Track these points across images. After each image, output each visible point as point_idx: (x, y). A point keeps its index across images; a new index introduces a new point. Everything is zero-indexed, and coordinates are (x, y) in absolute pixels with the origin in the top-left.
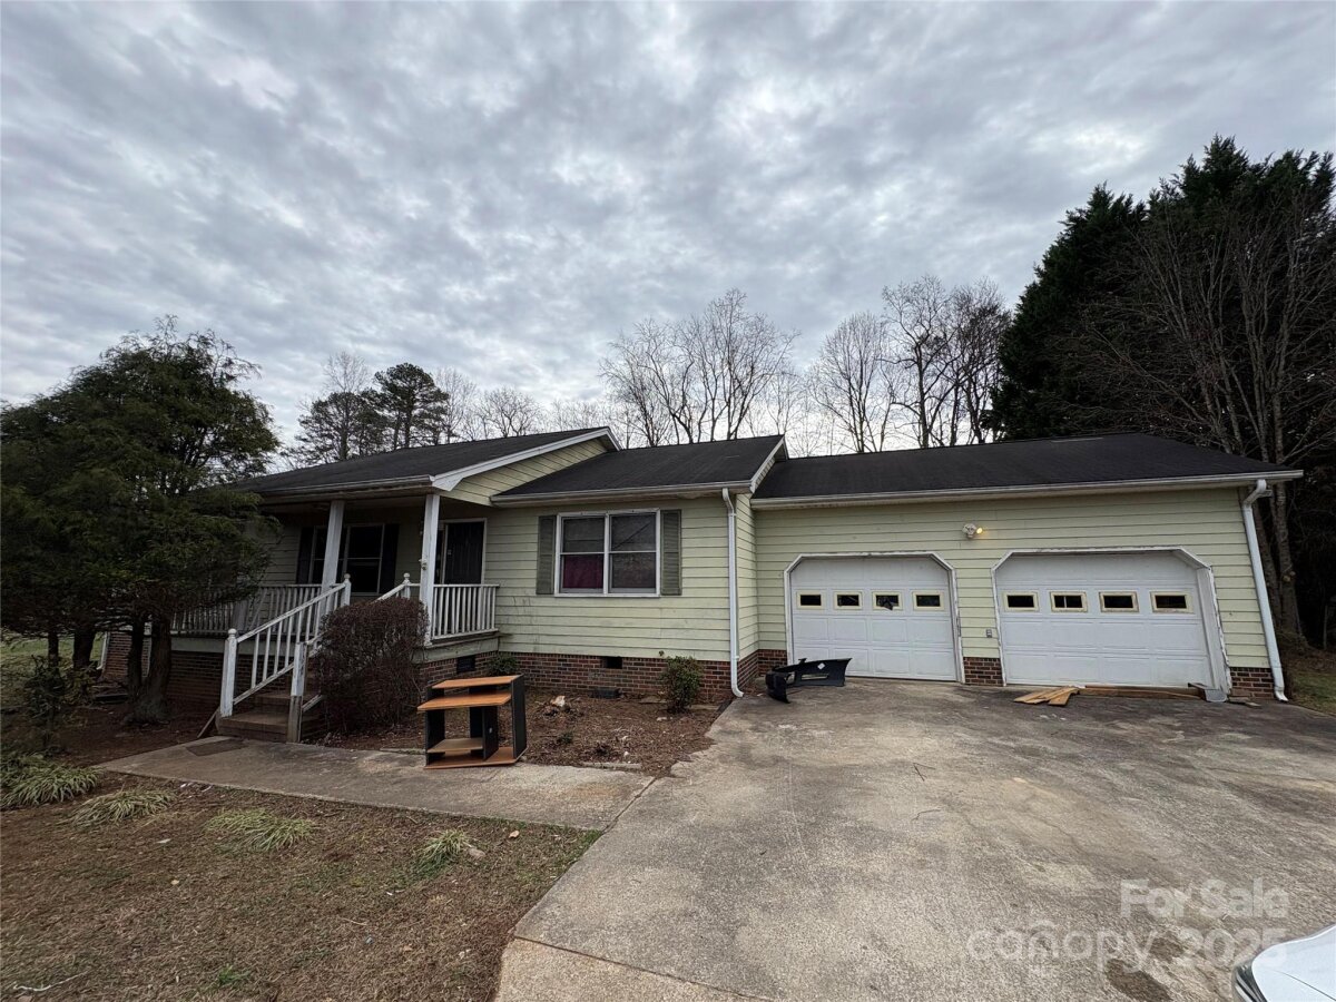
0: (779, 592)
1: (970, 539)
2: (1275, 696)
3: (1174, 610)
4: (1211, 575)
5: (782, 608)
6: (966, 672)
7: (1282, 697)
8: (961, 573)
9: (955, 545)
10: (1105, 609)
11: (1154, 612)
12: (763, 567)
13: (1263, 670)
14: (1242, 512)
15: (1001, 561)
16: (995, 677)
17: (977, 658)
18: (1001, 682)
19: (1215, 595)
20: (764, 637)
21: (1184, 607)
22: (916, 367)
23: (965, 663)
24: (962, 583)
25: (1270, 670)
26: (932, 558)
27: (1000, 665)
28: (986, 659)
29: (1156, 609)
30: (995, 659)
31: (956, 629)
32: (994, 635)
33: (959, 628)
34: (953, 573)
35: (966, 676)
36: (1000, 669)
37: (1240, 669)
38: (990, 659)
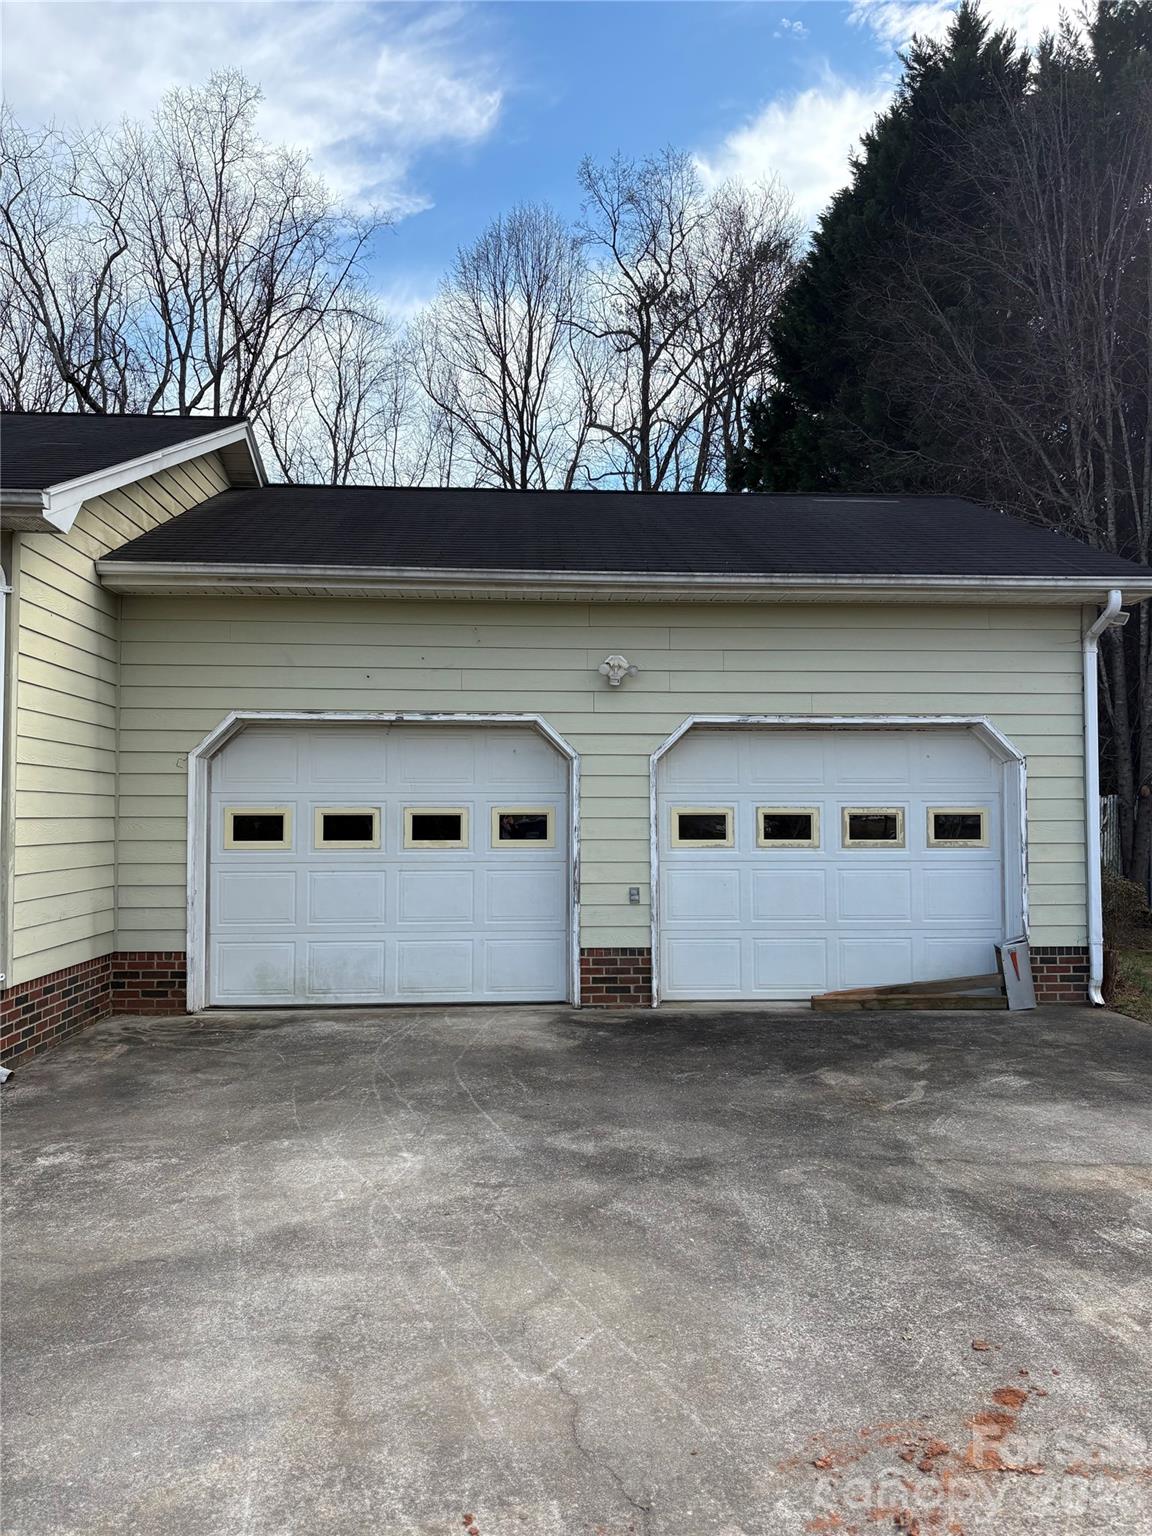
0: (174, 808)
1: (614, 689)
2: (1088, 997)
3: (961, 842)
4: (1023, 773)
5: (179, 847)
6: (583, 981)
7: (1098, 998)
8: (591, 765)
9: (583, 703)
10: (849, 841)
11: (929, 845)
12: (131, 742)
13: (1077, 949)
14: (1082, 653)
15: (671, 740)
16: (637, 989)
17: (608, 950)
18: (650, 999)
19: (1024, 812)
20: (129, 921)
21: (977, 836)
22: (637, 353)
23: (582, 962)
24: (590, 787)
25: (1086, 950)
26: (534, 728)
27: (649, 961)
28: (624, 951)
29: (933, 840)
30: (641, 951)
31: (572, 889)
32: (644, 899)
33: (578, 884)
34: (575, 762)
35: (583, 990)
36: (649, 971)
37: (1045, 950)
38: (632, 951)
